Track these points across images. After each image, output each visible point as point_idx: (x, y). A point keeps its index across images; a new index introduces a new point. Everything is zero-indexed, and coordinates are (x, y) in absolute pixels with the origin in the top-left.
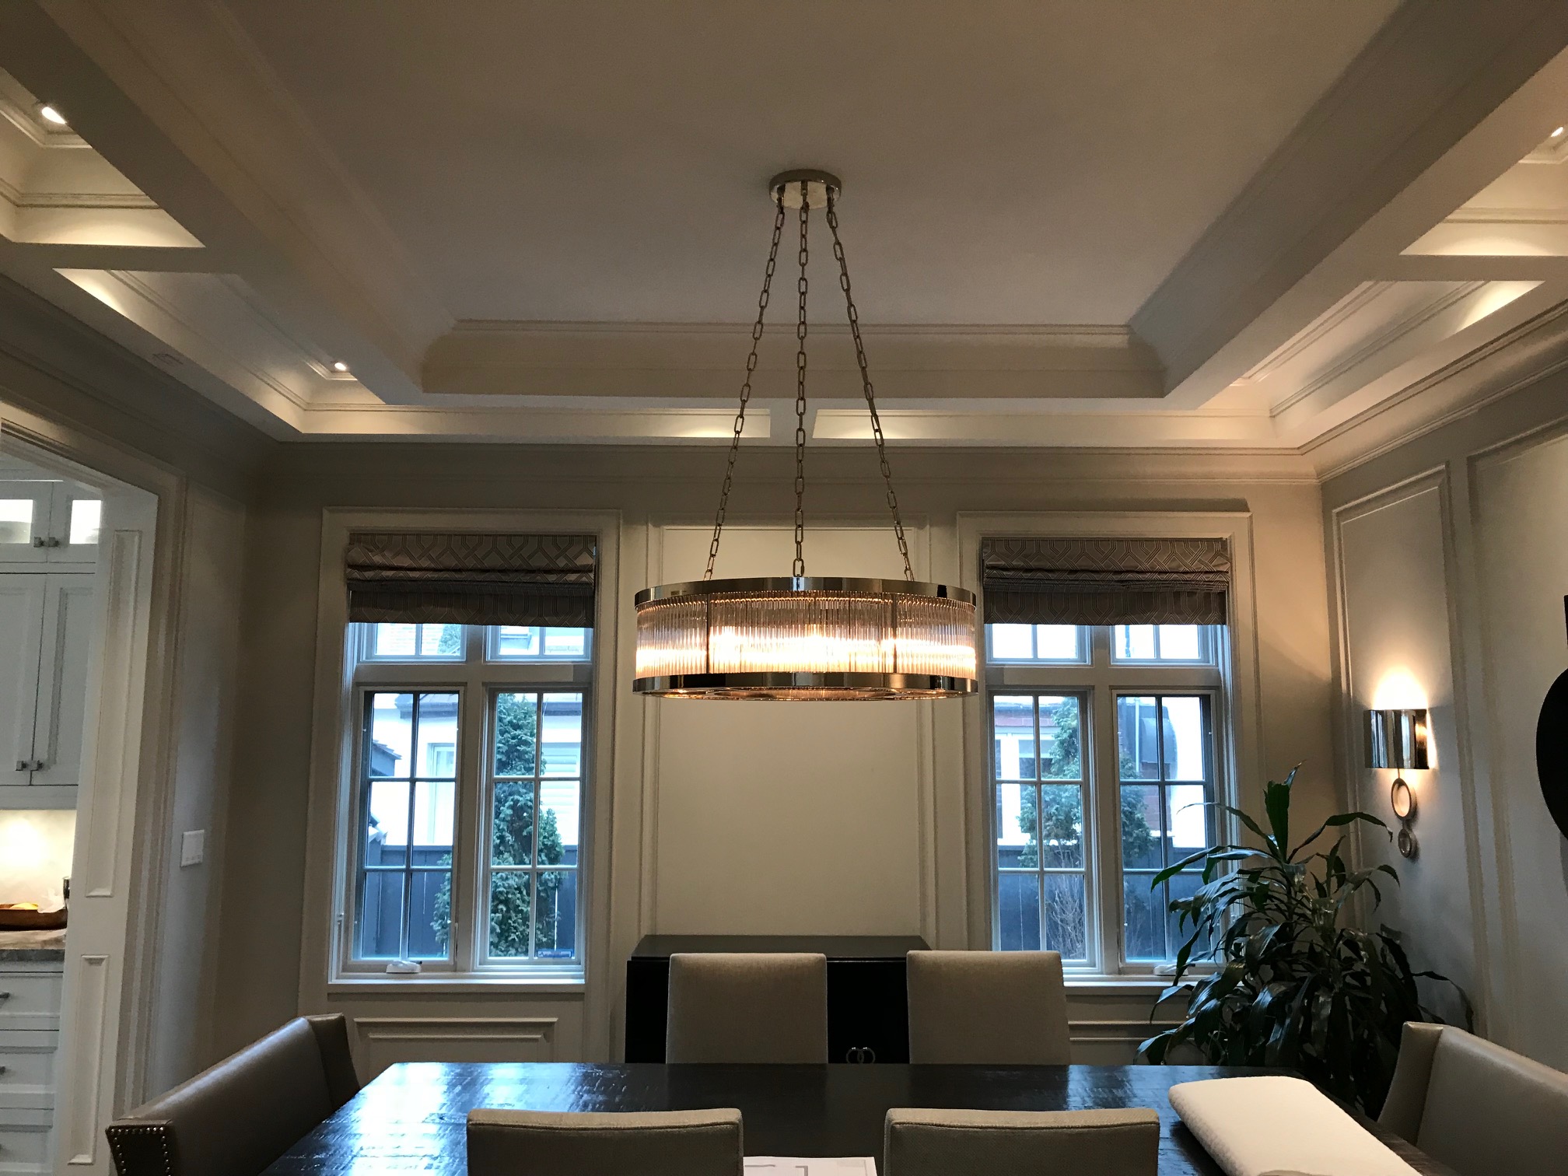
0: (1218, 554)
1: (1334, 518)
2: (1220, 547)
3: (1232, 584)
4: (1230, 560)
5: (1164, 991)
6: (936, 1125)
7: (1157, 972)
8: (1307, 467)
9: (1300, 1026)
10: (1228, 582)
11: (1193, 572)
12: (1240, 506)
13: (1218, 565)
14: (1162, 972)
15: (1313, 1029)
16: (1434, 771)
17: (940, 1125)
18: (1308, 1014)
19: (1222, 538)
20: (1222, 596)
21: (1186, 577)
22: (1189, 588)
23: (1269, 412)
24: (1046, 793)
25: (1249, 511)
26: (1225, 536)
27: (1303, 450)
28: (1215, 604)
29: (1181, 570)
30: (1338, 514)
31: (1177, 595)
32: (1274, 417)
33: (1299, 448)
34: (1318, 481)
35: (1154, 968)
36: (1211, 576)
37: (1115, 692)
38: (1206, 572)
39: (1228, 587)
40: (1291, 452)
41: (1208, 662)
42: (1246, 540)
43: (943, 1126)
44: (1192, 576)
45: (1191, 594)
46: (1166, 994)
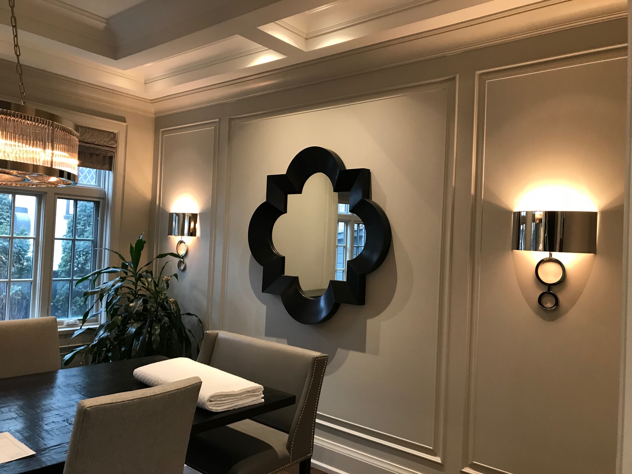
0: (112, 139)
1: (161, 132)
2: (113, 136)
3: (116, 153)
4: (116, 142)
5: (75, 332)
6: (109, 404)
7: (65, 324)
8: (152, 109)
9: (147, 339)
10: (115, 152)
11: (101, 145)
12: (123, 120)
13: (111, 144)
14: (68, 324)
15: (152, 340)
16: (198, 238)
17: (111, 403)
18: (151, 334)
19: (113, 132)
20: (111, 158)
21: (98, 147)
22: (98, 152)
23: (144, 81)
24: (16, 243)
25: (125, 122)
26: (115, 132)
27: (153, 101)
28: (107, 161)
29: (96, 143)
30: (163, 131)
31: (91, 155)
32: (146, 84)
33: (151, 100)
34: (154, 116)
35: (63, 322)
36: (108, 148)
37: (57, 196)
38: (107, 146)
39: (114, 155)
40: (147, 101)
41: (100, 186)
42: (124, 135)
43: (113, 403)
44: (100, 147)
45: (98, 155)
46: (77, 333)
